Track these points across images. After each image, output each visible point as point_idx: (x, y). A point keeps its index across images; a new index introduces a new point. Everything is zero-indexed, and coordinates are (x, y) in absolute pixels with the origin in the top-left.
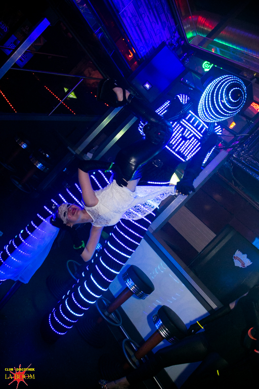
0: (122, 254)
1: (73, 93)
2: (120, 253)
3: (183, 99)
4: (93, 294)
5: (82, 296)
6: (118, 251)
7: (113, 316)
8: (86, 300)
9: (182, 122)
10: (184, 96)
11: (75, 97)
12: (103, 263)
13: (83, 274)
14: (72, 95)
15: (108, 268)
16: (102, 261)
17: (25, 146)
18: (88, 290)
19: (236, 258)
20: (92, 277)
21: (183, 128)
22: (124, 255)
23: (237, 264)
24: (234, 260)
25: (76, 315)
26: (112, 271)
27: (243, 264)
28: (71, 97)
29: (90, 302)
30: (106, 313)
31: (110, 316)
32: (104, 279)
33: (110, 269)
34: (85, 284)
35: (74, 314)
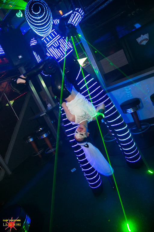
0: (111, 109)
1: (10, 102)
2: (110, 109)
3: (33, 43)
4: (126, 133)
5: (124, 140)
6: (109, 110)
7: (143, 127)
8: (128, 138)
9: (48, 47)
10: (32, 41)
11: (13, 101)
12: (111, 121)
13: (113, 134)
14: (12, 102)
15: (115, 119)
16: (110, 122)
17: (32, 139)
18: (122, 135)
19: (141, 42)
20: (116, 130)
21: (52, 47)
22: (112, 108)
23: (144, 43)
24: (142, 44)
25: (133, 146)
26: (118, 118)
27: (146, 39)
28: (12, 104)
29: (129, 137)
30: (140, 130)
31: (143, 128)
32: (120, 124)
33: (117, 119)
34: (119, 135)
35: (132, 147)
